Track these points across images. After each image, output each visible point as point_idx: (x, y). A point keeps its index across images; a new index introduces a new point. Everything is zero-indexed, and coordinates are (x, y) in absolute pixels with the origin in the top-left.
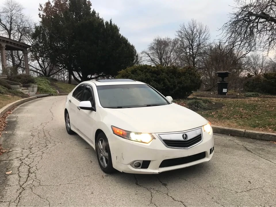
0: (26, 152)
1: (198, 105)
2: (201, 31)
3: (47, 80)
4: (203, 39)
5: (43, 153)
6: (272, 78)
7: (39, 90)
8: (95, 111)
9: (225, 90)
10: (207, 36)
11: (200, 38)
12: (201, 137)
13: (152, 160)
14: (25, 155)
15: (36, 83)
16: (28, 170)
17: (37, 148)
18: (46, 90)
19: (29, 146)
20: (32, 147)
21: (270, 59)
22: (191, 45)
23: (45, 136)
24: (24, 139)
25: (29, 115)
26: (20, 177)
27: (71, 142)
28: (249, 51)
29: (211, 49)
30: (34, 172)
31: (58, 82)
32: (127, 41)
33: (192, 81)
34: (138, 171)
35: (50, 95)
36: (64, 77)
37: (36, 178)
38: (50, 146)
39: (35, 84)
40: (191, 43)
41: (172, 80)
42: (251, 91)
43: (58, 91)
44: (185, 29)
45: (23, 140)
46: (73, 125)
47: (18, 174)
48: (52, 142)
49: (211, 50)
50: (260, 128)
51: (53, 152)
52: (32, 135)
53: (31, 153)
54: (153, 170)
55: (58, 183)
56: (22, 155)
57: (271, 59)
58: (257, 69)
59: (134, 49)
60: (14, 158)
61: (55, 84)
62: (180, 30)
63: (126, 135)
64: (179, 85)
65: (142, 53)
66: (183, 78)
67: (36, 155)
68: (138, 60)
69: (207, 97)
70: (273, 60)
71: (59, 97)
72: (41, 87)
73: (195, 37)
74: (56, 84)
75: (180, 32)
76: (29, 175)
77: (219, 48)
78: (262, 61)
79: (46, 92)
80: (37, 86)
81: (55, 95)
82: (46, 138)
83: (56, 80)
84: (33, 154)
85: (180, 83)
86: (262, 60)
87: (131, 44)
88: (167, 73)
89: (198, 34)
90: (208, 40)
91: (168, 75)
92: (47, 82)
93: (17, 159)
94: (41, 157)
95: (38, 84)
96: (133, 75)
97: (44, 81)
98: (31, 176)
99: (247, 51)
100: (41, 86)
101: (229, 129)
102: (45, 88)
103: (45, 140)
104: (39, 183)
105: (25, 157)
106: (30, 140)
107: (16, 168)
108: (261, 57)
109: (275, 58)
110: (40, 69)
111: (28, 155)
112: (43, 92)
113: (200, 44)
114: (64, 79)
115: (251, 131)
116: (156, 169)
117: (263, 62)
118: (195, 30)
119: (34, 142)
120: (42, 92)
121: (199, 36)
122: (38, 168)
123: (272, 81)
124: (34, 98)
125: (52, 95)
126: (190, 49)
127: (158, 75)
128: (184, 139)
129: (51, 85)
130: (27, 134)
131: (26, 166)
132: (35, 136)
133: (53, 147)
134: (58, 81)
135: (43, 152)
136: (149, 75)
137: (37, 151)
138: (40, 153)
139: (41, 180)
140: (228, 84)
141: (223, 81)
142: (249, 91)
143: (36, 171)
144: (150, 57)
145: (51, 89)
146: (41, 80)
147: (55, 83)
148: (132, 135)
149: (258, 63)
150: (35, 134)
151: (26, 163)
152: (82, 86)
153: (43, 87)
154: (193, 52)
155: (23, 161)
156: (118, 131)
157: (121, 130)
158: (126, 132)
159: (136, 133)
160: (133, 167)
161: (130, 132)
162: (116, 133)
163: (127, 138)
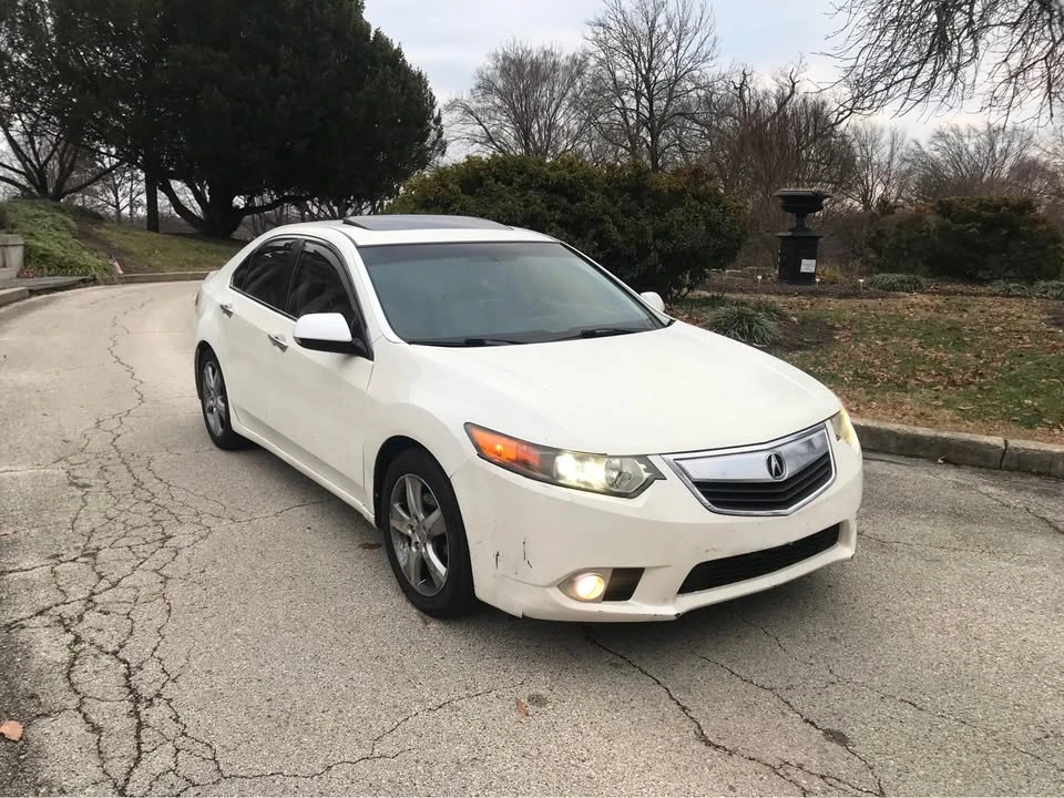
0: (78, 578)
1: (750, 327)
2: (683, 24)
3: (60, 216)
4: (692, 59)
5: (166, 578)
6: (970, 218)
7: (29, 257)
8: (369, 355)
9: (808, 266)
10: (705, 48)
11: (681, 52)
12: (829, 463)
13: (650, 565)
14: (78, 593)
15: (13, 226)
16: (123, 682)
17: (122, 553)
18: (67, 260)
19: (81, 545)
20: (98, 549)
21: (913, 146)
22: (646, 80)
23: (139, 485)
24: (40, 502)
25: (24, 378)
26: (96, 729)
27: (276, 515)
28: (847, 113)
29: (708, 101)
30: (159, 695)
31: (106, 224)
32: (398, 53)
33: (713, 229)
35: (84, 281)
36: (118, 204)
37: (185, 734)
38: (182, 537)
39: (8, 233)
40: (644, 72)
41: (628, 222)
42: (892, 270)
43: (116, 264)
44: (623, 12)
45: (38, 511)
46: (239, 407)
47: (78, 709)
48: (186, 515)
49: (709, 104)
50: (1051, 428)
51: (212, 572)
52: (71, 484)
53: (104, 584)
54: (652, 604)
55: (313, 758)
56: (61, 599)
57: (917, 143)
58: (870, 183)
59: (425, 87)
60: (23, 614)
61: (99, 234)
62: (600, 15)
64: (659, 243)
65: (451, 107)
66: (677, 214)
67: (132, 592)
68: (444, 137)
69: (744, 292)
70: (926, 150)
71: (132, 291)
72: (39, 244)
73: (661, 47)
74: (103, 231)
75: (604, 26)
76: (137, 714)
77: (741, 96)
78: (888, 153)
79: (63, 267)
80: (21, 241)
81: (109, 282)
82: (146, 495)
83: (96, 217)
84: (114, 585)
85: (663, 234)
86: (888, 148)
87: (414, 68)
88: (606, 192)
89: (671, 37)
90: (711, 63)
91: (615, 203)
92: (64, 222)
93: (46, 620)
94: (160, 601)
95: (23, 234)
96: (471, 201)
97: (49, 221)
98: (151, 722)
99: (842, 113)
100: (38, 240)
101: (936, 437)
102: (58, 250)
103: (149, 508)
104: (212, 766)
105: (79, 607)
106: (73, 507)
107: (54, 676)
108: (886, 137)
109: (932, 143)
110: (17, 165)
111: (93, 594)
112: (49, 269)
113: (677, 79)
114: (119, 211)
115: (1032, 445)
116: (665, 601)
117: (892, 155)
118: (661, 19)
119: (97, 519)
120: (46, 271)
121: (674, 47)
122: (173, 667)
123: (971, 230)
124: (17, 296)
125: (94, 282)
126: (638, 95)
127: (572, 200)
128: (771, 474)
129: (83, 235)
130: (46, 475)
131: (105, 659)
132: (90, 486)
133: (203, 545)
134: (106, 222)
135: (164, 572)
136: (539, 201)
137: (127, 568)
138: (145, 579)
139: (216, 746)
140: (821, 240)
141: (801, 226)
142: (882, 269)
143: (169, 684)
144: (481, 124)
145: (86, 254)
146: (37, 216)
147: (98, 231)
149: (875, 159)
150: (88, 475)
151: (100, 639)
152: (282, 244)
153: (47, 247)
154: (651, 112)
155: (79, 628)
156: (499, 447)
157: (515, 444)
158: (537, 453)
159: (582, 457)
160: (572, 598)
161: (558, 451)
162: (491, 455)
163: (546, 477)
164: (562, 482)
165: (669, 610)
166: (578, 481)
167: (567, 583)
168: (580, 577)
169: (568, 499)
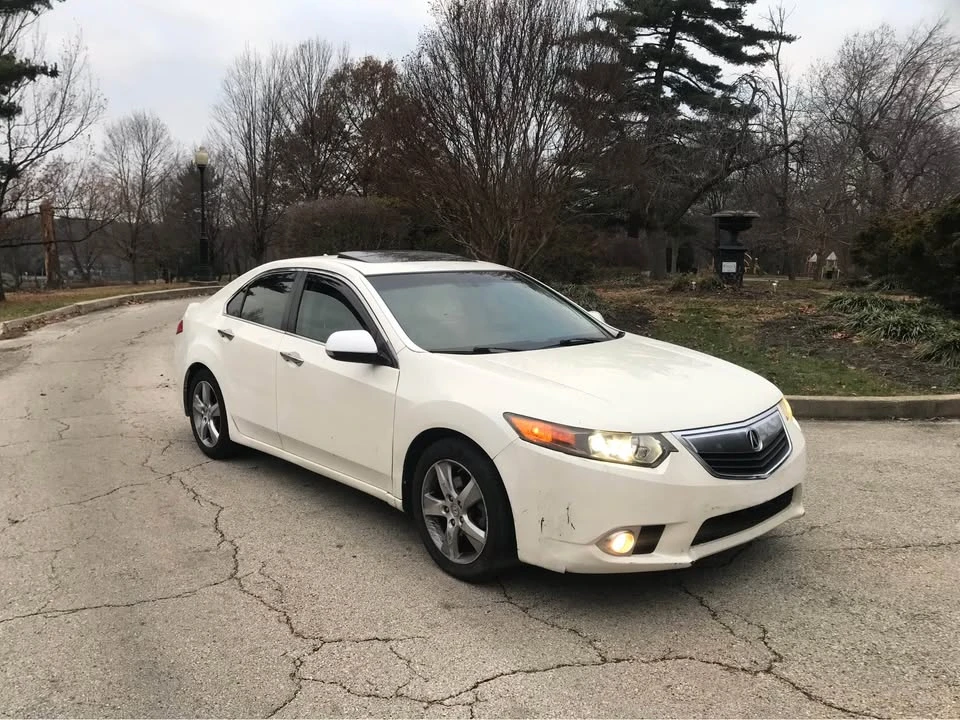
8: (394, 364)
12: (785, 438)
13: (670, 522)
34: (625, 565)
46: (240, 419)
63: (572, 442)
116: (682, 552)
128: (751, 445)
148: (596, 443)
156: (536, 431)
157: (550, 427)
158: (572, 433)
159: (609, 435)
160: (609, 554)
161: (591, 432)
162: (532, 438)
163: (583, 453)
164: (595, 456)
165: (686, 559)
166: (610, 455)
167: (603, 542)
168: (614, 535)
169: (605, 471)
